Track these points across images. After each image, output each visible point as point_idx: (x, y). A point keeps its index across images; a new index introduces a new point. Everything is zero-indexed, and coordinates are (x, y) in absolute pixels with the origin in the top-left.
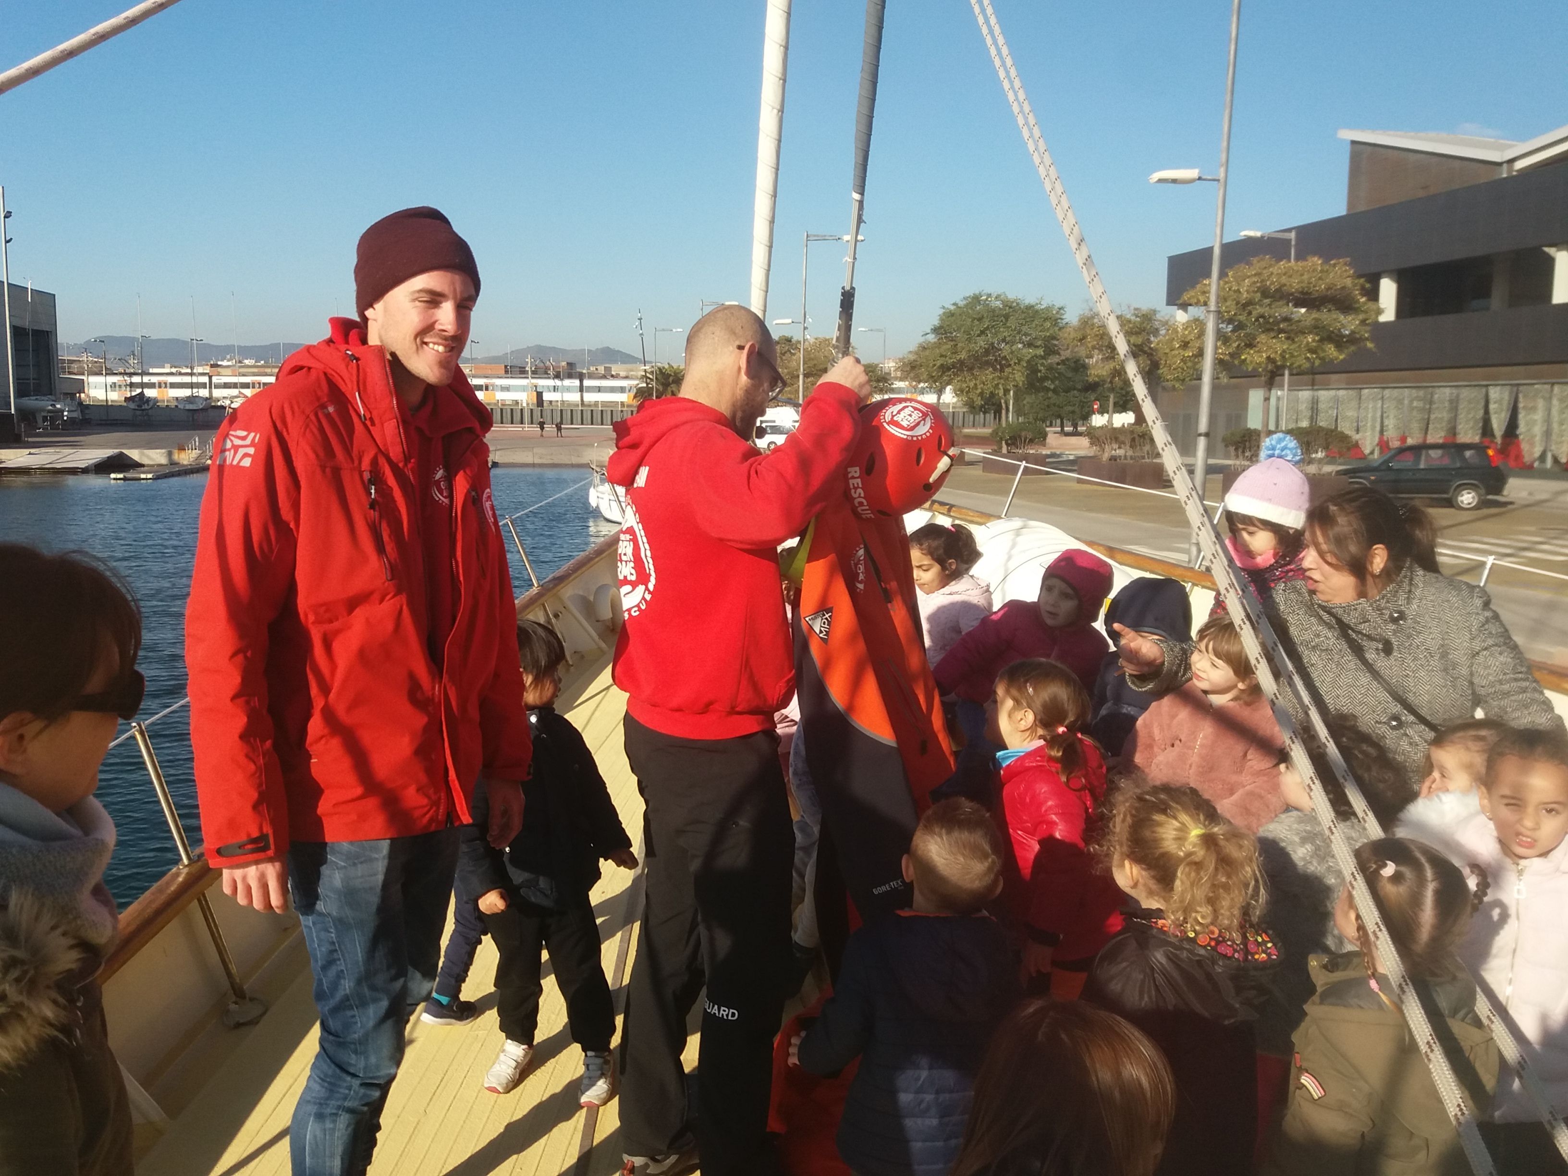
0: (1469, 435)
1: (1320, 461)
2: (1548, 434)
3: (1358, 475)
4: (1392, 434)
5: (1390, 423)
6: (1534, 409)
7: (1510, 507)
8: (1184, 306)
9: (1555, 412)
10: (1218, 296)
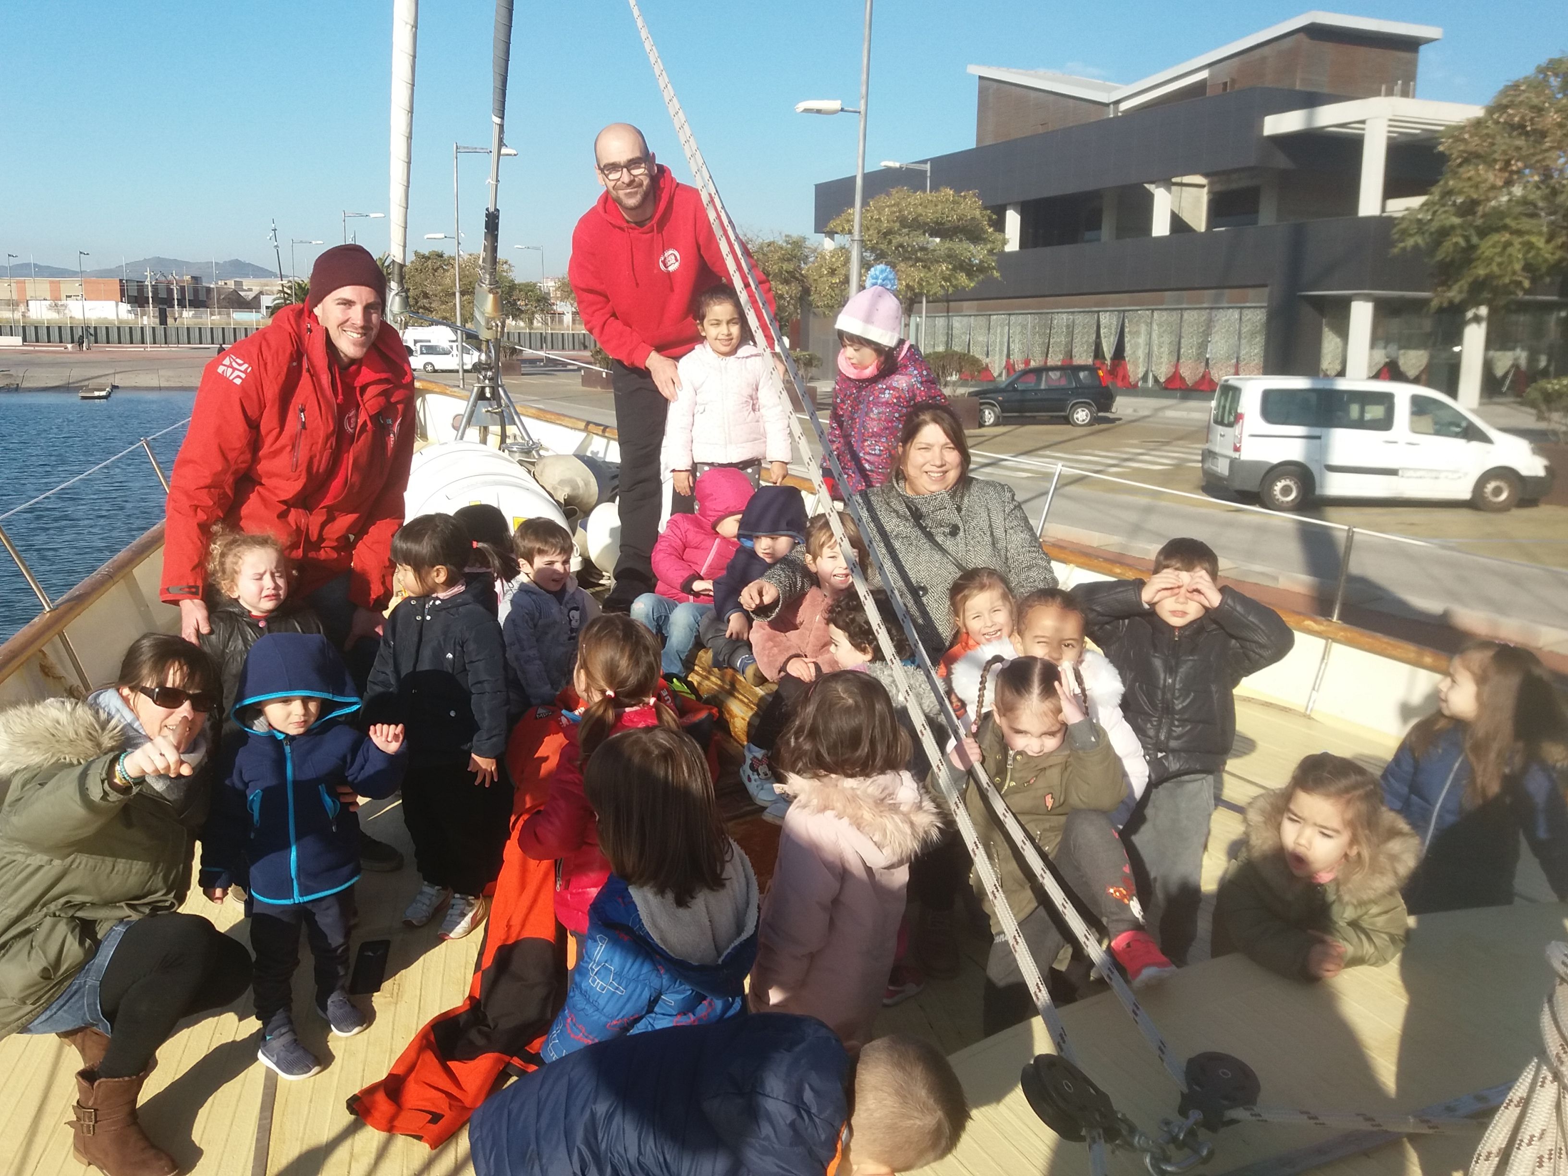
0: (1083, 357)
1: (954, 384)
2: (1149, 355)
3: (988, 396)
4: (1017, 358)
5: (1016, 347)
6: (1137, 333)
7: (1117, 422)
8: (831, 234)
9: (1155, 336)
10: (861, 225)
